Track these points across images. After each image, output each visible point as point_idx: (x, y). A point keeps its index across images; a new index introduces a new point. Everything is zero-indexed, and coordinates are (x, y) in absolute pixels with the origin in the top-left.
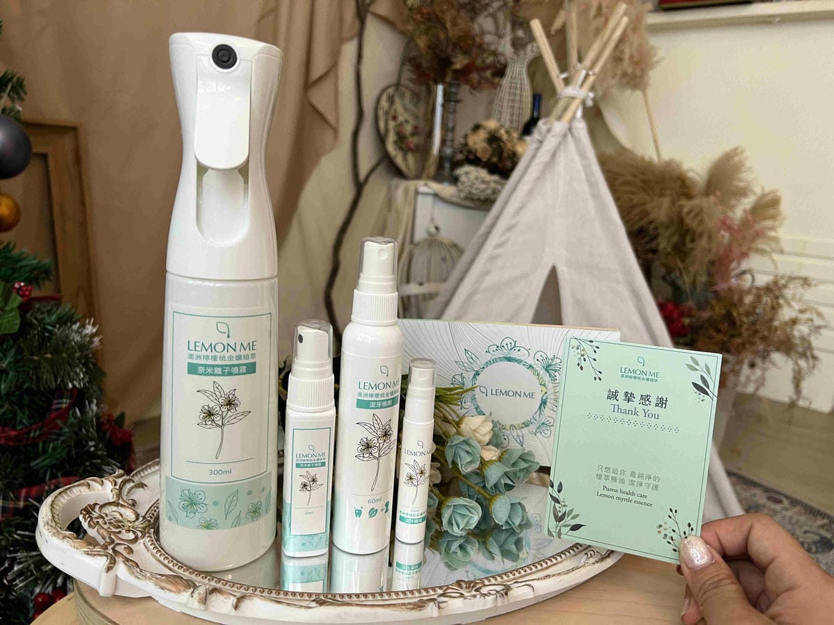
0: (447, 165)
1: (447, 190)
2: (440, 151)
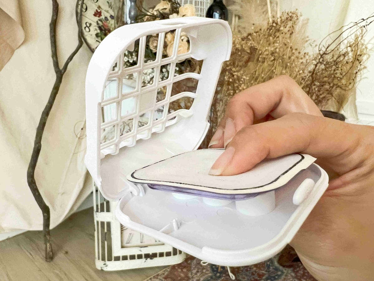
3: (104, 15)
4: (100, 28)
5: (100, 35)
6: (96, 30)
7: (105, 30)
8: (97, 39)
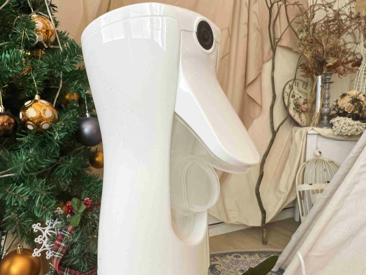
0: (326, 118)
1: (326, 131)
2: (321, 110)
3: (297, 96)
4: (295, 104)
5: (295, 108)
6: (293, 105)
7: (298, 105)
8: (294, 111)
